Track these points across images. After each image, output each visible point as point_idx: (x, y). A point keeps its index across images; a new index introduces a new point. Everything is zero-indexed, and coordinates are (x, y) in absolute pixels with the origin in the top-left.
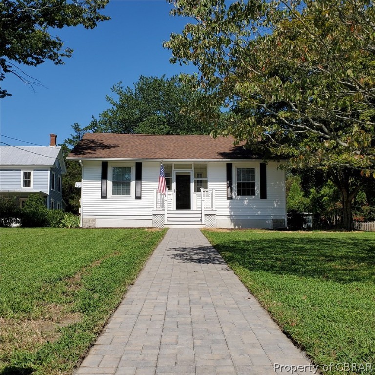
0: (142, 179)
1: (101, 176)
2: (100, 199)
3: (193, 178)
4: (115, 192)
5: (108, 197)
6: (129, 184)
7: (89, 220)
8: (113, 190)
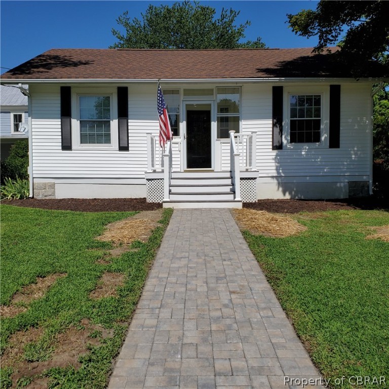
0: (129, 117)
1: (60, 112)
2: (61, 151)
3: (214, 114)
4: (84, 139)
5: (73, 147)
6: (107, 124)
7: (44, 186)
8: (82, 135)
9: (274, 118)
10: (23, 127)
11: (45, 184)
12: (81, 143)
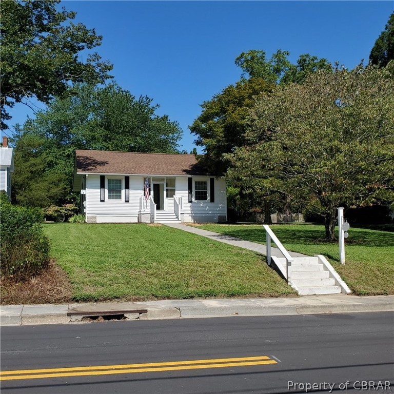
0: (130, 188)
1: (100, 186)
2: (100, 202)
3: (165, 188)
5: (105, 201)
6: (120, 191)
8: (109, 196)
9: (189, 190)
10: (83, 192)
11: (92, 217)
12: (109, 199)
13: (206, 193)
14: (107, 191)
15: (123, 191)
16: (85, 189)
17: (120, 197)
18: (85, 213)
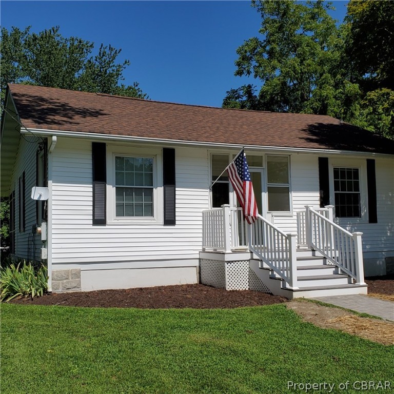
0: (177, 184)
1: (91, 176)
3: (265, 184)
5: (108, 221)
6: (150, 192)
7: (66, 275)
8: (117, 206)
9: (321, 190)
10: (37, 193)
11: (67, 272)
12: (117, 215)
13: (357, 198)
14: (111, 191)
15: (158, 193)
16: (45, 185)
17: (149, 211)
18: (45, 262)
